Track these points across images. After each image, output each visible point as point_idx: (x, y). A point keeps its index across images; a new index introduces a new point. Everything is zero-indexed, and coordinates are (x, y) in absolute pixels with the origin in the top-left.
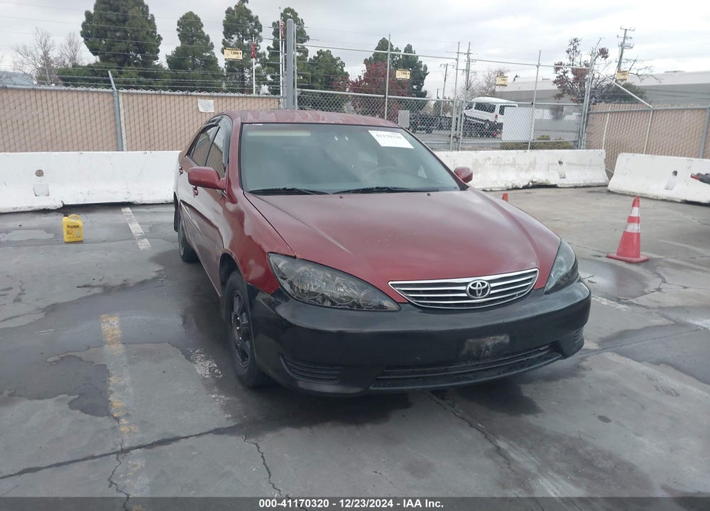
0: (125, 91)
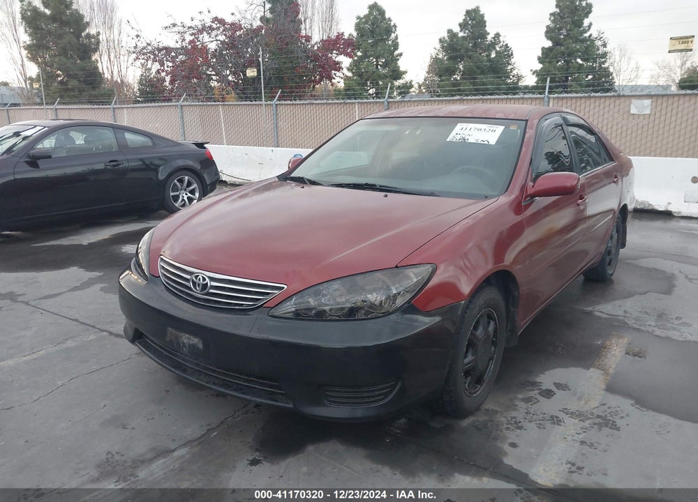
0: (556, 95)
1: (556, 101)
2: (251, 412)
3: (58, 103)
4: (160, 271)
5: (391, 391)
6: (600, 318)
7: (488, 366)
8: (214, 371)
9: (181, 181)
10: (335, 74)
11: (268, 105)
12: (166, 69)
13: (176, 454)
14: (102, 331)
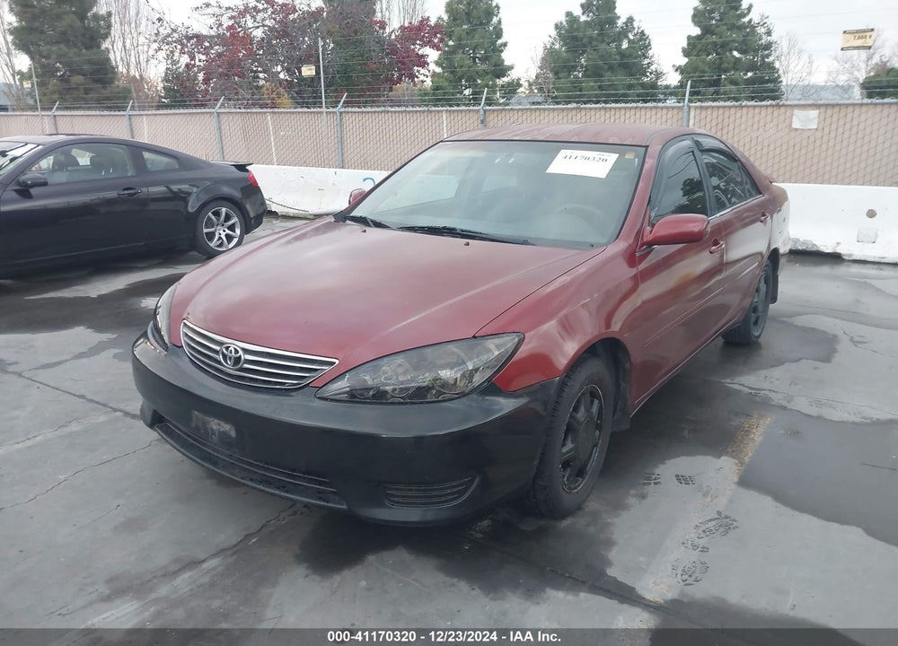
0: (699, 104)
1: (698, 111)
2: (299, 513)
3: (57, 108)
4: (183, 338)
5: (467, 489)
6: (739, 392)
7: (591, 455)
8: (251, 464)
9: (217, 214)
10: (418, 71)
11: (330, 113)
12: (198, 63)
13: (205, 565)
14: (115, 410)
